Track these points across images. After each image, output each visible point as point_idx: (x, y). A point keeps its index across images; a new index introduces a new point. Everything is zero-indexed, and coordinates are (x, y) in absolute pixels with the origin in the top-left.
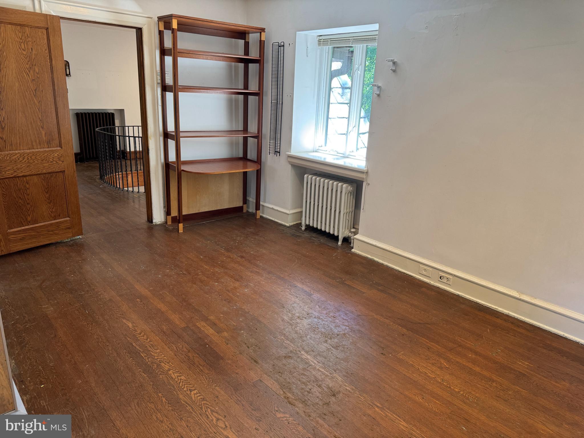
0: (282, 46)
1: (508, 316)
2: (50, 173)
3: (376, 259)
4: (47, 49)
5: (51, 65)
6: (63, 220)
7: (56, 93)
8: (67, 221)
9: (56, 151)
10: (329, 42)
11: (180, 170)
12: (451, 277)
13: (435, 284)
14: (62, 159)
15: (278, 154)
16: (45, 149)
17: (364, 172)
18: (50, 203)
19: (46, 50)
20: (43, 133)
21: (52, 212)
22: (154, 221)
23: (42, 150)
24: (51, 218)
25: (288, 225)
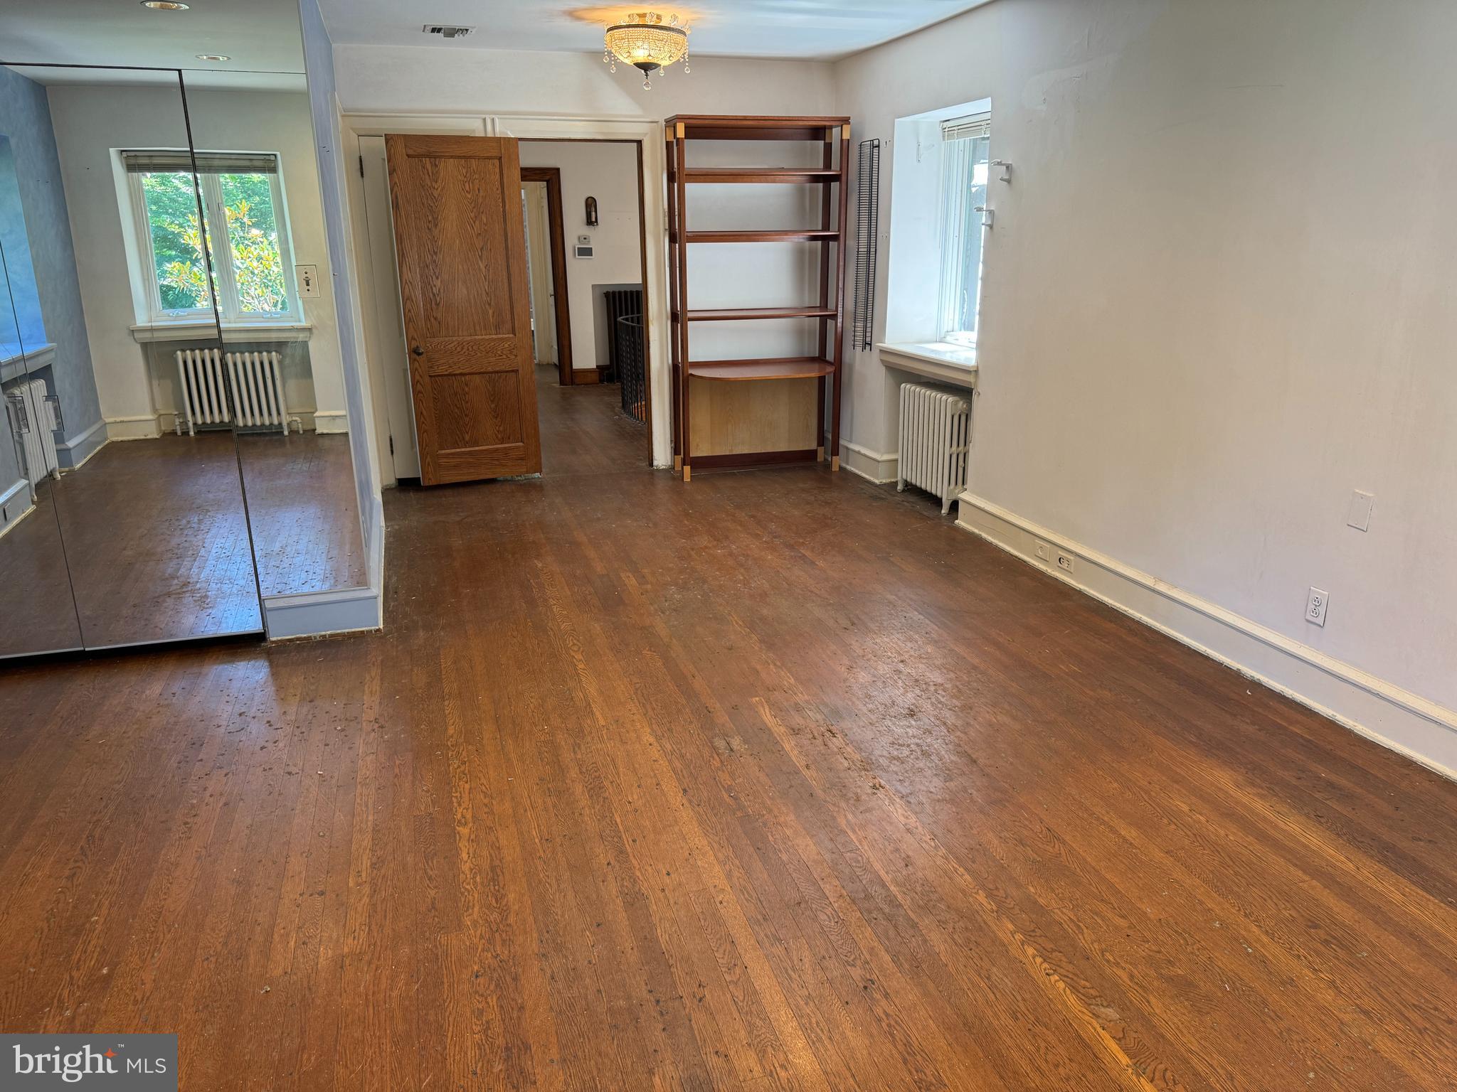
0: (876, 147)
1: (1138, 623)
2: (497, 372)
3: (984, 535)
4: (500, 188)
5: (504, 211)
6: (513, 445)
7: (510, 253)
8: (517, 447)
9: (508, 339)
10: (956, 132)
11: (685, 375)
12: (1072, 558)
13: (1053, 573)
14: (515, 352)
15: (868, 347)
16: (491, 336)
17: (970, 371)
18: (496, 417)
19: (498, 189)
20: (491, 312)
21: (498, 432)
22: (655, 463)
23: (487, 337)
24: (497, 441)
25: (877, 482)
